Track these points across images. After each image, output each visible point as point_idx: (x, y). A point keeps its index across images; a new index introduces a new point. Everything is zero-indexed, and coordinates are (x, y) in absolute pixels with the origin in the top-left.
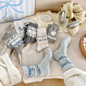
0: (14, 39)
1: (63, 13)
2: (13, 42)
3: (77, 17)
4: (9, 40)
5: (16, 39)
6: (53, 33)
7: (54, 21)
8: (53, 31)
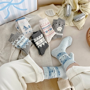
0: (21, 40)
1: (68, 6)
2: (21, 43)
3: (83, 8)
4: (16, 42)
5: (23, 40)
6: (59, 29)
7: (58, 15)
8: (59, 26)
